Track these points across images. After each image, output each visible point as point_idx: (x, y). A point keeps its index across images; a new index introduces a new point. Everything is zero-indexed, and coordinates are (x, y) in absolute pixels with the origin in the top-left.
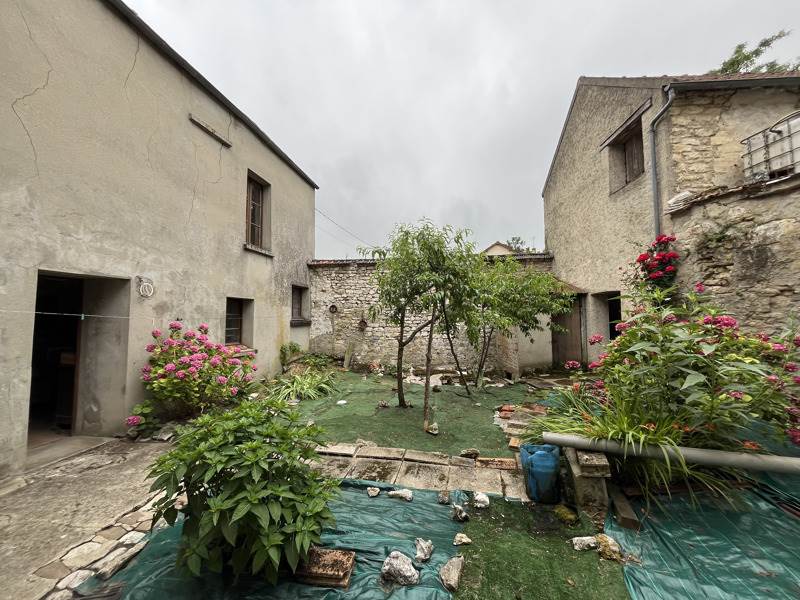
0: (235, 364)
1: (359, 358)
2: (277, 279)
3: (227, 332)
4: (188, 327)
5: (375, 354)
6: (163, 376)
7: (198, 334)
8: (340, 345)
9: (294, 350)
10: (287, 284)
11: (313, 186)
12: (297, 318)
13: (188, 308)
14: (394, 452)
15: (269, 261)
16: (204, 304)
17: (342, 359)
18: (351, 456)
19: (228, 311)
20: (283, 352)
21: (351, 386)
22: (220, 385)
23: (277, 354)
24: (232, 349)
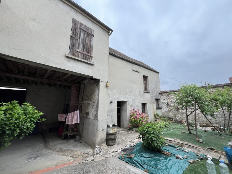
0: (145, 117)
1: (178, 119)
2: (152, 98)
3: (142, 110)
4: (136, 110)
5: (183, 118)
6: (133, 119)
7: (137, 111)
8: (171, 115)
9: (158, 115)
10: (154, 99)
11: (158, 73)
12: (158, 107)
13: (135, 105)
14: (185, 143)
15: (149, 93)
16: (138, 105)
17: (172, 119)
18: (173, 141)
19: (142, 106)
20: (155, 115)
21: (175, 126)
22: (143, 121)
23: (154, 116)
24: (144, 114)
